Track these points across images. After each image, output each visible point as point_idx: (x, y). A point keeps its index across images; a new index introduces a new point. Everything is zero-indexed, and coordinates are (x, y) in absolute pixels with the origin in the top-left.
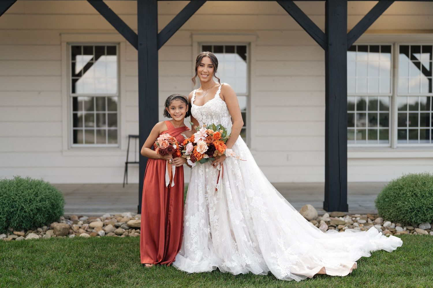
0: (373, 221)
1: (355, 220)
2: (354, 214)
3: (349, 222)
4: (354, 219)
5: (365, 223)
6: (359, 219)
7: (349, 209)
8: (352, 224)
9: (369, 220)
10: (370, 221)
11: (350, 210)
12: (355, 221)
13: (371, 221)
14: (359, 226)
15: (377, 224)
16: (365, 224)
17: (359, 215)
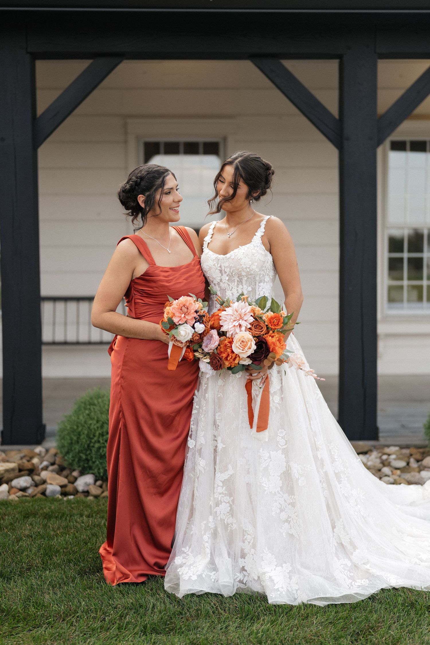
0: (420, 463)
1: (387, 460)
2: (388, 446)
3: (375, 466)
4: (385, 457)
5: (404, 467)
6: (395, 459)
7: (380, 435)
8: (380, 468)
9: (412, 460)
10: (413, 464)
11: (383, 437)
12: (386, 463)
13: (415, 462)
14: (393, 474)
15: (426, 469)
16: (403, 470)
17: (397, 448)
